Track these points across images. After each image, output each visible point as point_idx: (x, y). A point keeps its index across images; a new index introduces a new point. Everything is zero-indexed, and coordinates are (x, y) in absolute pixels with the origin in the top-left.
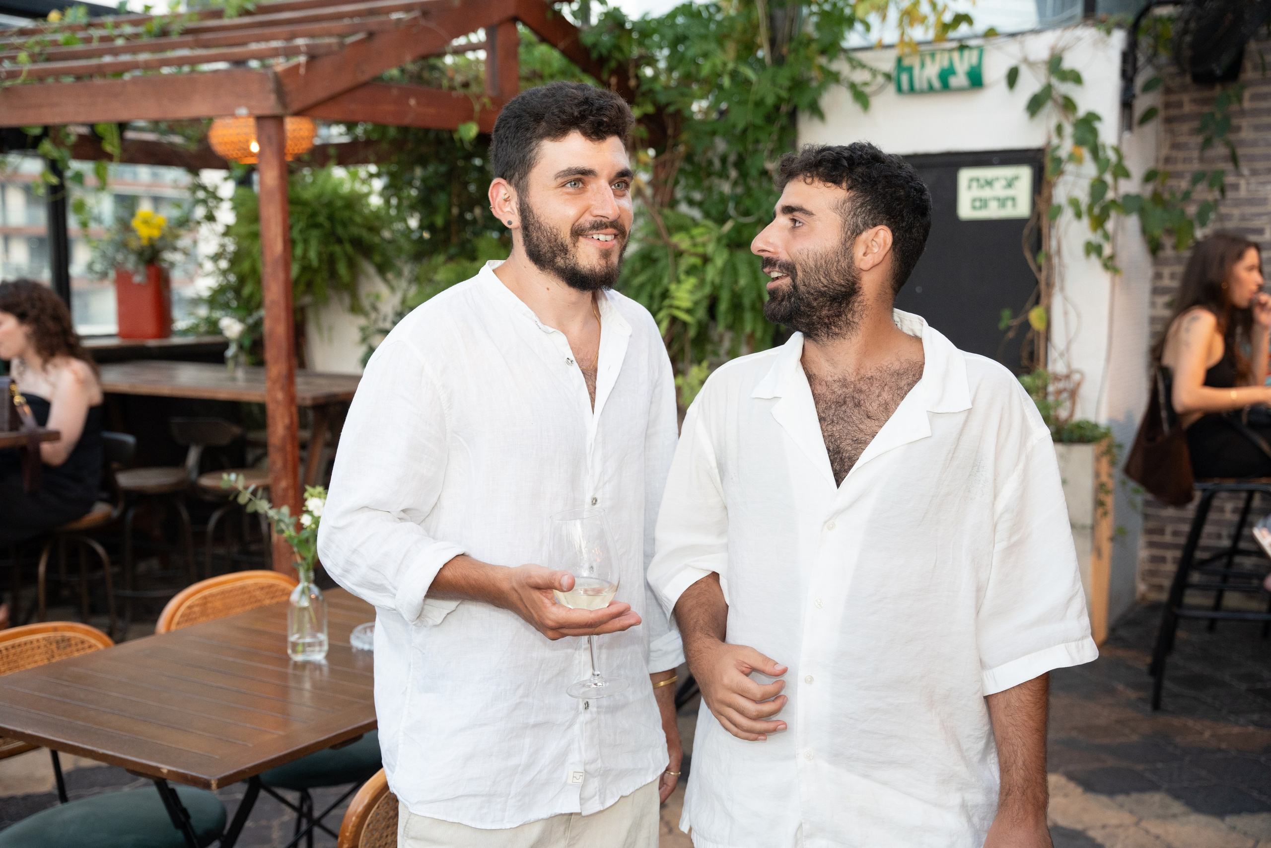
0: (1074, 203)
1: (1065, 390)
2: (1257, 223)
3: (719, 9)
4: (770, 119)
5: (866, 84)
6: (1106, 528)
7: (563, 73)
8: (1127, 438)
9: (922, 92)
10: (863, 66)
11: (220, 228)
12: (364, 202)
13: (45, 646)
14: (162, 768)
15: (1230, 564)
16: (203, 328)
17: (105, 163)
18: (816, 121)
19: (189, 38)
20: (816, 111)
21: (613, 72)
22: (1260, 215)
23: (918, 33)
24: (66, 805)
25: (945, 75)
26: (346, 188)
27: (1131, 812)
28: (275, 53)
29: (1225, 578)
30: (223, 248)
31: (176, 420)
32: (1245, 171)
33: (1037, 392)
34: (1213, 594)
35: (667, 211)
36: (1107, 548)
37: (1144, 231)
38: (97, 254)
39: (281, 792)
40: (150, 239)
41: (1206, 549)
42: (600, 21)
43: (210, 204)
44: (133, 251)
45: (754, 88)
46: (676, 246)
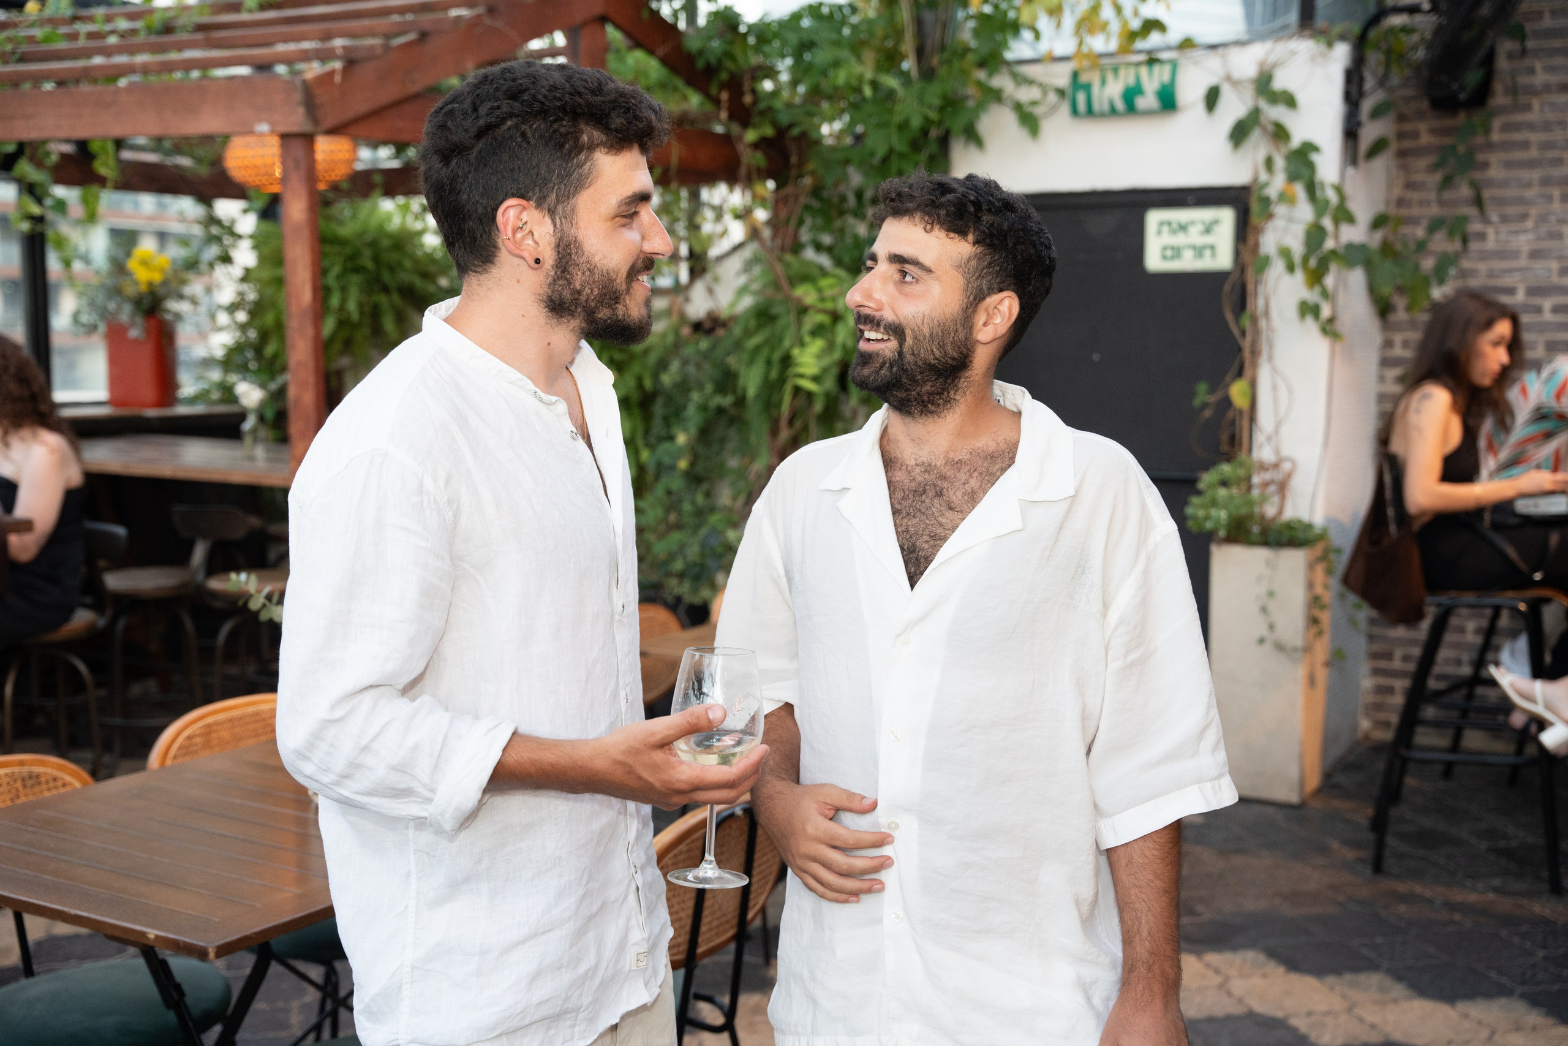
0: (1285, 253)
1: (1272, 482)
2: (1507, 281)
3: (854, 9)
4: (916, 145)
5: (1034, 103)
6: (1322, 650)
7: (663, 85)
8: (1346, 539)
9: (1102, 115)
10: (1030, 82)
11: (237, 271)
12: (416, 241)
13: (8, 783)
14: (148, 933)
15: (1470, 696)
16: (216, 395)
17: (95, 188)
18: (973, 149)
19: (199, 36)
20: (973, 137)
21: (723, 86)
22: (1510, 271)
23: (1098, 43)
24: (31, 980)
25: (1131, 95)
26: (396, 223)
27: (1344, 997)
28: (306, 56)
29: (1464, 713)
30: (241, 296)
31: (179, 509)
32: (1494, 218)
33: (1239, 484)
34: (1450, 732)
35: (789, 257)
36: (1322, 675)
37: (1372, 290)
38: (84, 301)
39: (301, 966)
40: (150, 284)
41: (1441, 677)
42: (708, 22)
43: (226, 242)
44: (129, 299)
45: (898, 108)
46: (799, 301)
